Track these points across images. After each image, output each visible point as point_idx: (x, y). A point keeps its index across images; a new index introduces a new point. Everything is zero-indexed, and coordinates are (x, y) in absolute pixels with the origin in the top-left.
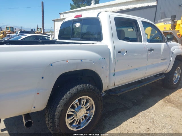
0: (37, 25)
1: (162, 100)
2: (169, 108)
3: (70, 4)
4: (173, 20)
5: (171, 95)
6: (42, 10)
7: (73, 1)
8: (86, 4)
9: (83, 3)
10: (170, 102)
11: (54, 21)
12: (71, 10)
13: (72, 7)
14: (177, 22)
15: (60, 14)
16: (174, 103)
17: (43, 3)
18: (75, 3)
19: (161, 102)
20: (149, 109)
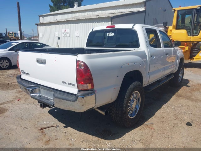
0: (6, 28)
1: (174, 96)
2: (182, 100)
3: (49, 5)
4: (166, 26)
5: (179, 92)
6: (18, 11)
7: (53, 2)
8: (68, 6)
9: (64, 4)
10: (180, 96)
11: (37, 25)
12: (51, 12)
13: (52, 10)
14: (168, 28)
15: (40, 16)
16: (184, 97)
17: (18, 4)
18: (55, 5)
19: (174, 97)
20: (168, 102)
